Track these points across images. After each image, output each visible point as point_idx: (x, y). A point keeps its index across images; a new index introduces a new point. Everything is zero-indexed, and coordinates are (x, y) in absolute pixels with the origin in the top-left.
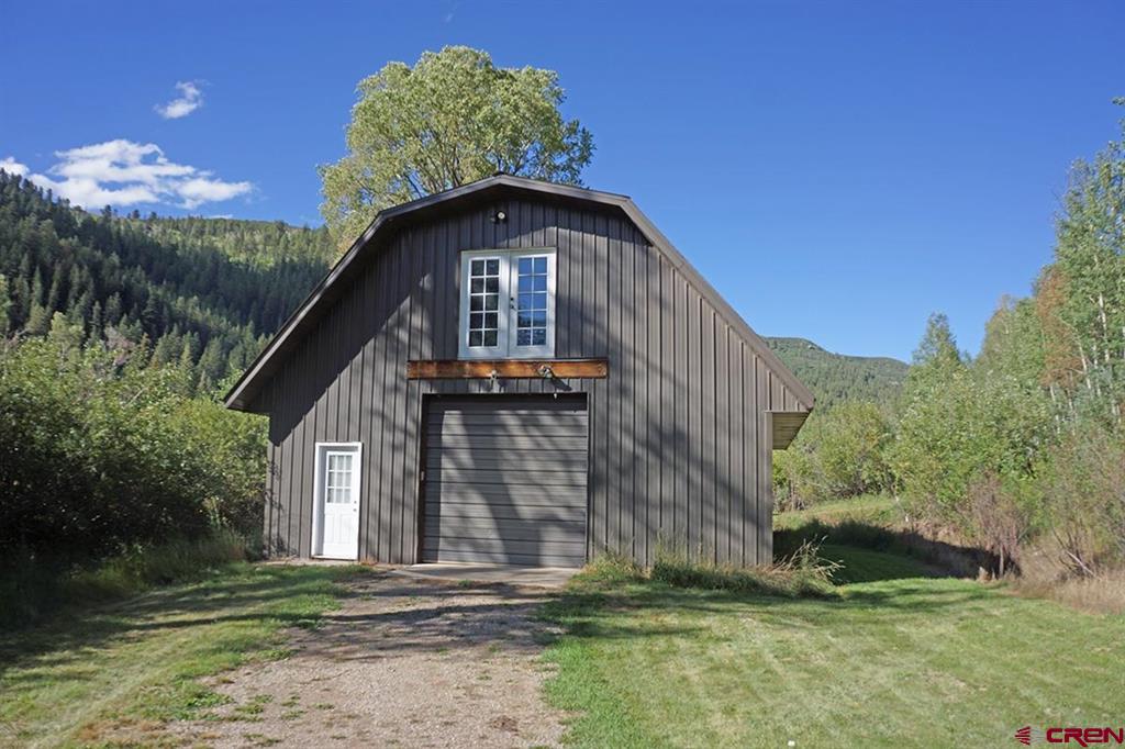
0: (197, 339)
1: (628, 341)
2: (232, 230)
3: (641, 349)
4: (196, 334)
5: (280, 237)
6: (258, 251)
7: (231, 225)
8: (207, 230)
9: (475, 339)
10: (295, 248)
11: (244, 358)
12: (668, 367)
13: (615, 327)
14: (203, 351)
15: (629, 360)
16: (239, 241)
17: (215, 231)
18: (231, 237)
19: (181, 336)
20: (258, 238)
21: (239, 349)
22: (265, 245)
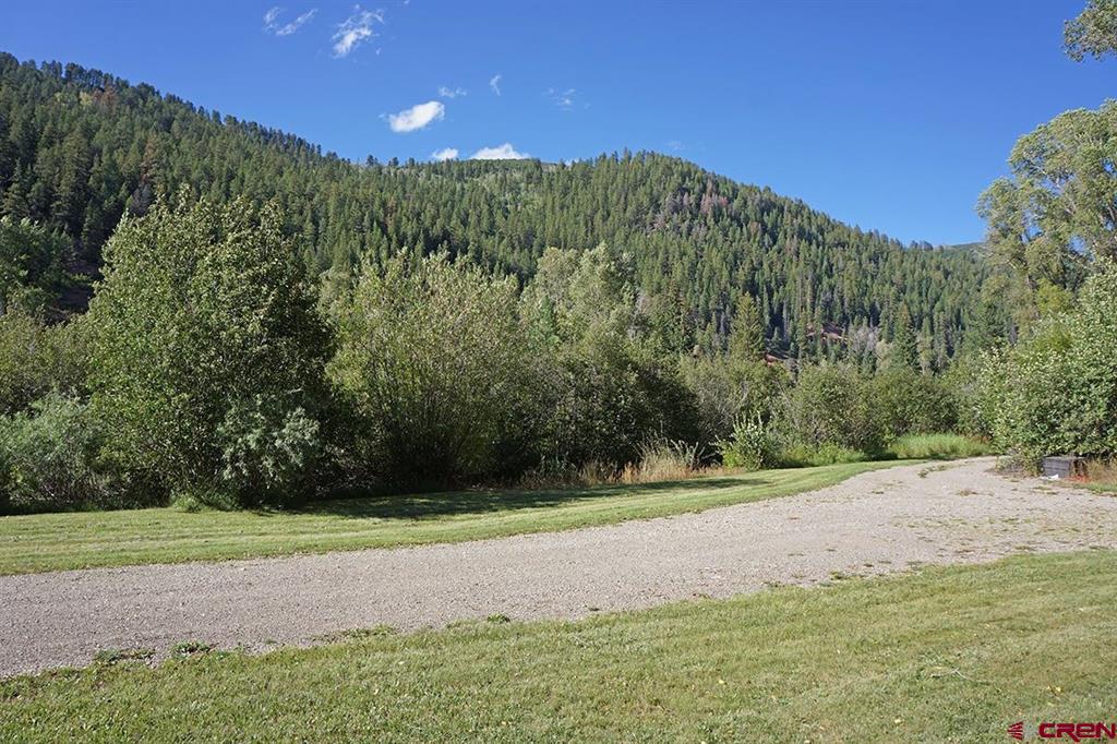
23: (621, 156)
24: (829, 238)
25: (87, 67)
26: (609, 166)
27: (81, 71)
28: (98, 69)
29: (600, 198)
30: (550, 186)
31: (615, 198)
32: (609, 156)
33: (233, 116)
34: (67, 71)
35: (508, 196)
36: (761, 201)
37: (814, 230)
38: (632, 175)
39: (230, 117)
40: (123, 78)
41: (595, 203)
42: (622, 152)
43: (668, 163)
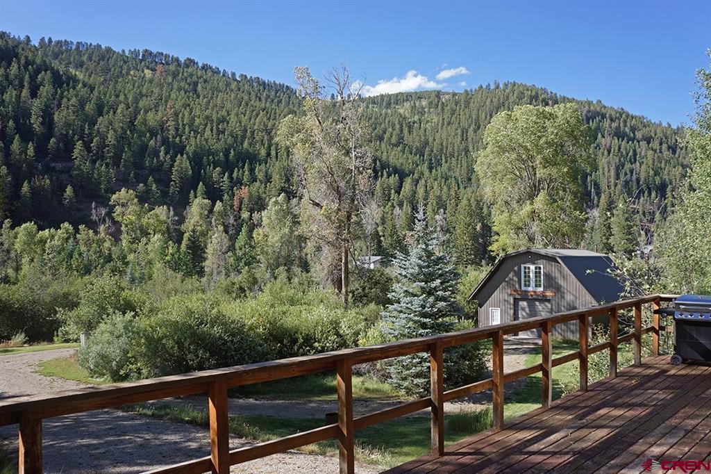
0: (397, 178)
1: (562, 285)
2: (407, 100)
3: (565, 287)
4: (397, 175)
5: (439, 102)
6: (425, 112)
7: (407, 96)
8: (392, 101)
9: (525, 285)
10: (448, 108)
11: (426, 188)
12: (571, 291)
13: (559, 282)
14: (401, 187)
15: (562, 289)
16: (413, 107)
17: (397, 101)
18: (407, 105)
19: (389, 178)
20: (424, 103)
21: (422, 182)
22: (430, 108)
23: (492, 87)
24: (639, 135)
25: (154, 51)
26: (482, 94)
27: (151, 53)
28: (160, 51)
29: (474, 117)
30: (443, 109)
31: (483, 116)
32: (484, 87)
33: (244, 74)
34: (143, 55)
35: (416, 118)
36: (589, 111)
37: (627, 130)
38: (496, 100)
39: (242, 75)
40: (175, 56)
41: (470, 121)
42: (493, 83)
43: (521, 89)
